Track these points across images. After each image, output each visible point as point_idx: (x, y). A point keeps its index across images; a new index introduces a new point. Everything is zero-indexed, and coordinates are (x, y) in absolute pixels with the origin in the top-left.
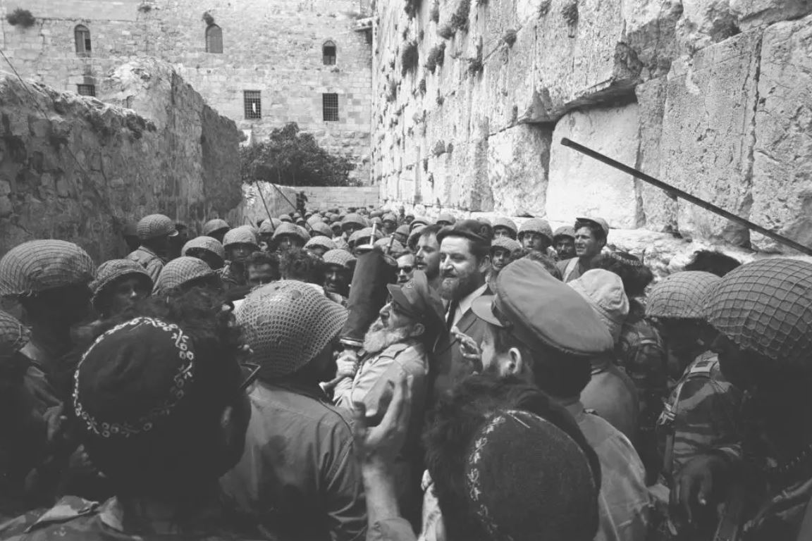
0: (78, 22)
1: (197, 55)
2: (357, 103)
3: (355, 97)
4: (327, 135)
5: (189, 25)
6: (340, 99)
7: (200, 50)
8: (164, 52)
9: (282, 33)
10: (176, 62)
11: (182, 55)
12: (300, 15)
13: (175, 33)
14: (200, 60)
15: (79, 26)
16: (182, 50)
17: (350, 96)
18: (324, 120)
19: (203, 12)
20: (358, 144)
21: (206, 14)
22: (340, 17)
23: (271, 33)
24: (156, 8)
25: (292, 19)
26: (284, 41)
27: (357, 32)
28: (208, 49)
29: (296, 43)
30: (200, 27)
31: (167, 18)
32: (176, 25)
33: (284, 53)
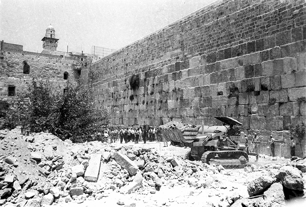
1: (20, 74)
5: (18, 64)
7: (21, 73)
8: (7, 73)
9: (50, 69)
10: (12, 77)
11: (14, 74)
12: (56, 63)
13: (12, 67)
14: (21, 76)
16: (14, 73)
19: (23, 60)
21: (24, 62)
22: (69, 65)
23: (47, 69)
24: (6, 58)
25: (54, 65)
26: (51, 71)
27: (75, 70)
28: (24, 73)
29: (55, 72)
30: (22, 65)
31: (10, 62)
32: (13, 64)
33: (51, 75)
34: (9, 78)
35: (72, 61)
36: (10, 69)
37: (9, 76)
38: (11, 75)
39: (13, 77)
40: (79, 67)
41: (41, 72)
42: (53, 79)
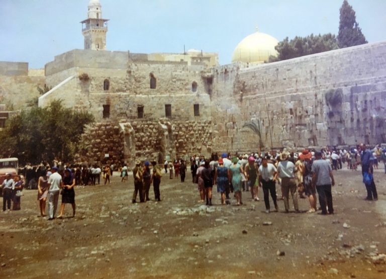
0: (106, 78)
1: (147, 90)
2: (206, 107)
3: (205, 105)
4: (196, 123)
5: (144, 78)
6: (200, 106)
7: (148, 88)
8: (135, 89)
9: (177, 80)
10: (139, 94)
11: (142, 90)
12: (183, 72)
13: (139, 82)
14: (148, 92)
15: (106, 80)
16: (142, 88)
17: (204, 105)
18: (195, 115)
19: (149, 72)
20: (207, 126)
21: (151, 73)
22: (197, 72)
23: (174, 80)
24: (133, 71)
25: (181, 74)
26: (178, 83)
27: (203, 78)
28: (151, 88)
29: (182, 84)
30: (148, 78)
31: (137, 75)
32: (140, 78)
33: (178, 87)
34: (137, 96)
35: (200, 66)
36: (138, 84)
37: (136, 93)
38: (138, 92)
39: (141, 95)
40: (210, 74)
41: (167, 85)
42: (181, 92)
